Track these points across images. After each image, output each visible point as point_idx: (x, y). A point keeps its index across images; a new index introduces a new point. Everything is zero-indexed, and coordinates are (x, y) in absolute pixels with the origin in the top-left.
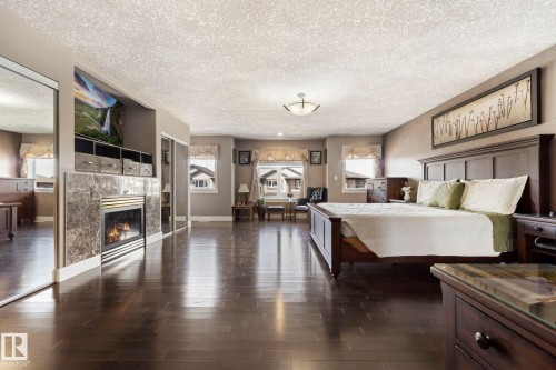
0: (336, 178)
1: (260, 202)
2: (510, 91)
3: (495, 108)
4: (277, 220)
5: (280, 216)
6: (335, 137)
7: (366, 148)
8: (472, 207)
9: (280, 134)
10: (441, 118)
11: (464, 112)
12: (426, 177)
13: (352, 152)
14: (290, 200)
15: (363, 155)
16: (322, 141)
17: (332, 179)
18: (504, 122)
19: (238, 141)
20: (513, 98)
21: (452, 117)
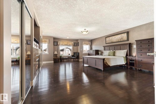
0: (81, 50)
1: (61, 57)
2: (123, 35)
3: (120, 37)
4: (65, 61)
5: (66, 60)
6: (81, 40)
7: (88, 43)
8: (118, 55)
9: (68, 38)
10: (108, 38)
11: (113, 37)
12: (105, 50)
13: (85, 43)
14: (69, 56)
15: (87, 44)
16: (77, 40)
17: (80, 50)
18: (122, 40)
19: (54, 38)
20: (123, 36)
21: (111, 38)
